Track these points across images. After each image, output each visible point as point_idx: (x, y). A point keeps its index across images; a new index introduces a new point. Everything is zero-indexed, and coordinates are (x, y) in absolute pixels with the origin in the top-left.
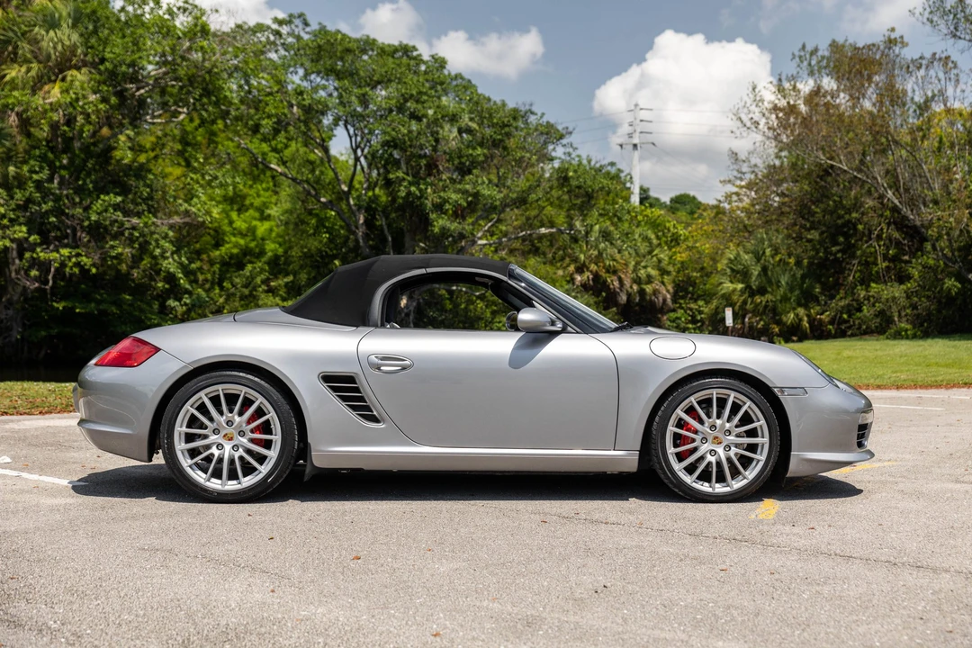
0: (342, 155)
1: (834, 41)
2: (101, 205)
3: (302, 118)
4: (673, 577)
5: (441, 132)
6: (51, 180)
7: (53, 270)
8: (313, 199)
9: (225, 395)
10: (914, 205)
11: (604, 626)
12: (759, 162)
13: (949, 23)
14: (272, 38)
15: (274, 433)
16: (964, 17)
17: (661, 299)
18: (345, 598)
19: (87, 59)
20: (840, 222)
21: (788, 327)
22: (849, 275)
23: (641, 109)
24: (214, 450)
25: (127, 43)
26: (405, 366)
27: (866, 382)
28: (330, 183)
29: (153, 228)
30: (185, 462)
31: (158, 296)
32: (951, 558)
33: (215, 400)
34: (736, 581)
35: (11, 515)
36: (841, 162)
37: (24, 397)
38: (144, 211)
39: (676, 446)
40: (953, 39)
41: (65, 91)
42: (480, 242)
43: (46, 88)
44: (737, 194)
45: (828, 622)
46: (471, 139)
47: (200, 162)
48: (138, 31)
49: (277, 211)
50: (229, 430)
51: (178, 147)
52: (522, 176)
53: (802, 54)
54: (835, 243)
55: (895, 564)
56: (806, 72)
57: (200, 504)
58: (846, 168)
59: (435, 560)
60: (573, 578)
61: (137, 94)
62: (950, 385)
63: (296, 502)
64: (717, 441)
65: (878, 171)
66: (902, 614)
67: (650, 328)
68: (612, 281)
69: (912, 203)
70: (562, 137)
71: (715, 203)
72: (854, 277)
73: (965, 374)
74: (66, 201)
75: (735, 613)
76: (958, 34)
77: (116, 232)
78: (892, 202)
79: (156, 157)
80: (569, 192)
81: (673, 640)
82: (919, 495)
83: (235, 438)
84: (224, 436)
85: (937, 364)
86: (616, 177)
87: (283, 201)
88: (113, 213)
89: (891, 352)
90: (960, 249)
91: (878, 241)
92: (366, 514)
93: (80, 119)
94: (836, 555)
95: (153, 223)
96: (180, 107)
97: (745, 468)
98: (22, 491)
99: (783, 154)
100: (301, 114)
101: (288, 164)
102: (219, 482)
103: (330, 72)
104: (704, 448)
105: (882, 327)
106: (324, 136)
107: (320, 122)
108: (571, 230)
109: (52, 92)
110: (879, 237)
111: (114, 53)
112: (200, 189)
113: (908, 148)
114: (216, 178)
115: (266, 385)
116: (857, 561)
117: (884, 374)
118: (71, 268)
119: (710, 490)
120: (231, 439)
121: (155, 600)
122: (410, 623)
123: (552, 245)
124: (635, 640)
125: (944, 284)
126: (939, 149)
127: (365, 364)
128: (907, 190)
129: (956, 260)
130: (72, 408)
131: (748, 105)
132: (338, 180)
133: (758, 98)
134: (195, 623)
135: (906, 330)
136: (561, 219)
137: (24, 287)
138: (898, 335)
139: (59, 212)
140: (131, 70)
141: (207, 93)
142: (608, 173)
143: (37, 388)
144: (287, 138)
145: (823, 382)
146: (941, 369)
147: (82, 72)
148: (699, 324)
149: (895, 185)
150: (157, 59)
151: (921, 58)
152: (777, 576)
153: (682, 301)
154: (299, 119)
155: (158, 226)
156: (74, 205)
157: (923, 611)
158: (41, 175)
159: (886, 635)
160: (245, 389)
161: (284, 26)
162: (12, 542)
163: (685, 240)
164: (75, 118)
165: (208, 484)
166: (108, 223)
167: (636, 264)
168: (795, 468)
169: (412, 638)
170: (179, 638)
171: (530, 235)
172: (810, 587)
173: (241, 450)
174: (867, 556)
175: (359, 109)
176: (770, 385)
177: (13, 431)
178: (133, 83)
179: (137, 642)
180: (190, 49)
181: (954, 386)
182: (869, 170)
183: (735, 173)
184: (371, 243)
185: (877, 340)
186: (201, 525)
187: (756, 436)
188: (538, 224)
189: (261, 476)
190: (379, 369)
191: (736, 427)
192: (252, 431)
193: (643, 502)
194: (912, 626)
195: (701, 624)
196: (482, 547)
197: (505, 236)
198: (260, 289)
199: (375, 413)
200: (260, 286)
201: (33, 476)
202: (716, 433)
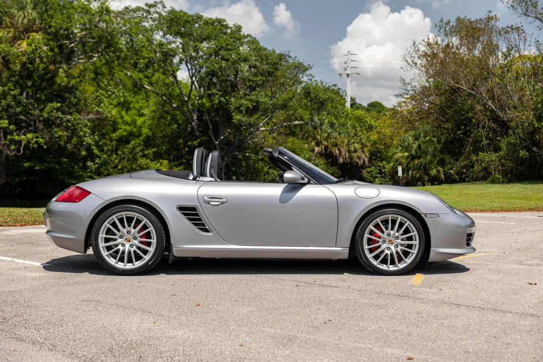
0: (184, 80)
1: (459, 17)
2: (49, 108)
3: (162, 59)
4: (366, 315)
5: (239, 67)
6: (21, 94)
7: (23, 144)
8: (168, 105)
9: (127, 217)
10: (503, 109)
11: (329, 341)
12: (417, 84)
13: (523, 8)
14: (145, 15)
15: (152, 238)
16: (531, 4)
17: (362, 161)
18: (193, 326)
19: (42, 26)
20: (462, 118)
21: (433, 177)
22: (467, 148)
23: (352, 54)
24: (120, 247)
25: (64, 18)
26: (223, 202)
27: (475, 208)
28: (177, 96)
29: (79, 121)
30: (105, 253)
31: (82, 159)
32: (513, 306)
33: (121, 220)
34: (399, 318)
35: (11, 282)
36: (462, 85)
37: (11, 217)
38: (74, 111)
39: (369, 245)
40: (525, 17)
41: (29, 45)
42: (261, 129)
43: (19, 42)
44: (405, 102)
45: (446, 339)
46: (256, 71)
47: (105, 84)
48: (70, 11)
49: (148, 112)
50: (128, 236)
51: (93, 75)
52: (285, 92)
53: (441, 24)
54: (460, 129)
55: (483, 309)
56: (443, 35)
57: (112, 276)
58: (465, 88)
59: (240, 306)
60: (313, 316)
61: (70, 46)
62: (522, 210)
63: (164, 275)
64: (391, 242)
65: (483, 90)
66: (485, 335)
67: (355, 181)
68: (335, 150)
69: (502, 108)
70: (307, 69)
71: (392, 107)
72: (470, 148)
73: (530, 203)
74: (30, 106)
75: (398, 334)
76: (528, 13)
77: (58, 124)
78: (491, 107)
79: (81, 81)
80: (311, 101)
81: (365, 348)
82: (499, 271)
83: (131, 241)
84: (126, 239)
85: (515, 198)
86: (337, 93)
87: (151, 106)
88: (56, 113)
89: (490, 191)
90: (528, 134)
91: (482, 129)
92: (202, 282)
93: (38, 60)
94: (452, 304)
95: (79, 118)
96: (93, 53)
97: (406, 257)
98: (15, 269)
99: (430, 80)
100: (161, 57)
101: (154, 85)
102: (122, 264)
103: (178, 34)
104: (384, 246)
105: (485, 177)
106: (174, 69)
107: (172, 61)
108: (312, 122)
109: (22, 45)
110: (484, 127)
111: (57, 23)
112: (105, 99)
113: (500, 77)
114: (114, 93)
115: (149, 212)
116: (464, 307)
117: (485, 203)
118: (33, 144)
119: (387, 269)
120: (129, 241)
121: (92, 327)
122: (227, 339)
123: (301, 130)
124: (345, 348)
125: (519, 153)
126: (517, 78)
127: (201, 201)
128: (499, 101)
129: (526, 140)
130: (37, 223)
131: (411, 53)
132: (182, 94)
133: (416, 49)
134: (114, 339)
135: (498, 179)
136: (307, 116)
137: (7, 154)
138: (494, 182)
139: (26, 112)
140: (66, 32)
141: (109, 46)
142: (333, 90)
143: (17, 211)
144: (153, 71)
145: (448, 211)
146: (517, 200)
147: (39, 34)
148: (383, 175)
149: (492, 98)
150: (81, 26)
151: (507, 27)
152: (421, 315)
153: (374, 162)
154: (160, 60)
155: (81, 120)
156: (34, 108)
157: (496, 333)
158: (15, 92)
159: (476, 346)
160: (137, 215)
161: (152, 8)
162: (13, 296)
163: (376, 128)
164: (35, 60)
165: (116, 265)
166: (53, 118)
167: (348, 141)
168: (433, 257)
169: (229, 347)
170: (107, 347)
171: (290, 125)
172: (438, 321)
173: (134, 247)
174: (469, 305)
175: (193, 54)
176: (420, 213)
177: (7, 236)
178: (67, 40)
179: (85, 349)
180: (99, 21)
181: (523, 210)
182: (478, 89)
183: (404, 91)
184: (200, 129)
185: (482, 184)
186: (113, 288)
187: (412, 240)
188: (294, 119)
189: (145, 261)
190: (209, 203)
191: (402, 235)
192: (141, 237)
193: (351, 275)
194: (490, 341)
195: (380, 340)
196: (265, 299)
197: (275, 125)
198: (139, 155)
199: (207, 227)
200: (138, 153)
201: (21, 260)
202: (390, 238)
